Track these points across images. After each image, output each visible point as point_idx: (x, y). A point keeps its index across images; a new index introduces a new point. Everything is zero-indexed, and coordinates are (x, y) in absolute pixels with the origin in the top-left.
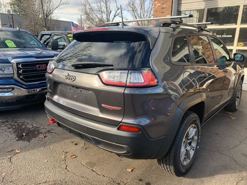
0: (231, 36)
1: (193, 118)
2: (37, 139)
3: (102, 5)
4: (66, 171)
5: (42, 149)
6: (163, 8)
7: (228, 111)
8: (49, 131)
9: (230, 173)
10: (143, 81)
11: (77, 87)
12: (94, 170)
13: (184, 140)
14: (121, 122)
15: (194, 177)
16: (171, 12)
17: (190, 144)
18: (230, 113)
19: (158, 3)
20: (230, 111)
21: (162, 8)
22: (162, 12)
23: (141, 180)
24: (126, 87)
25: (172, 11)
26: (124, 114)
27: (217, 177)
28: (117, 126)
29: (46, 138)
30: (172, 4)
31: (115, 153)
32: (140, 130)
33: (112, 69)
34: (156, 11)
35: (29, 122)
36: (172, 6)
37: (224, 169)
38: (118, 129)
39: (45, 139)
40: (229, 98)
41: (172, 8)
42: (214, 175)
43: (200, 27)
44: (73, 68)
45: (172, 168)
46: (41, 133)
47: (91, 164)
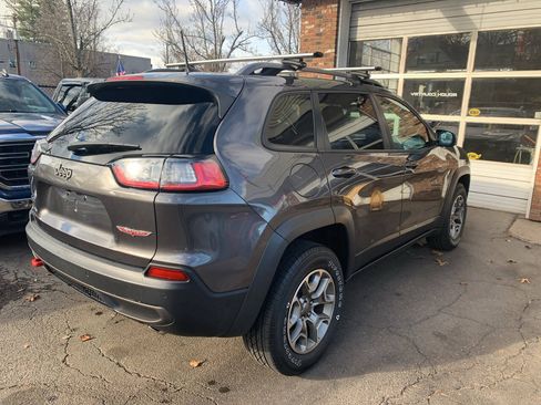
0: (455, 95)
1: (315, 256)
2: (19, 302)
3: (206, 25)
4: (63, 365)
5: (25, 322)
6: (319, 35)
7: (436, 249)
8: (48, 288)
9: (398, 370)
10: (195, 180)
11: (80, 193)
12: (122, 363)
13: (295, 299)
14: (151, 261)
15: (323, 376)
16: (336, 43)
17: (318, 310)
18: (440, 254)
19: (310, 24)
20: (440, 250)
21: (317, 35)
22: (319, 43)
23: (212, 383)
24: (159, 190)
25: (336, 40)
26: (156, 243)
27: (369, 377)
28: (144, 268)
29: (39, 301)
30: (337, 26)
31: (149, 324)
32: (187, 276)
33: (140, 156)
34: (306, 40)
35: (11, 269)
36: (337, 30)
37: (389, 361)
38: (146, 274)
39: (36, 302)
40: (432, 220)
41: (337, 35)
42: (363, 373)
43: (356, 76)
44: (71, 153)
45: (268, 355)
46: (31, 291)
47: (119, 352)
